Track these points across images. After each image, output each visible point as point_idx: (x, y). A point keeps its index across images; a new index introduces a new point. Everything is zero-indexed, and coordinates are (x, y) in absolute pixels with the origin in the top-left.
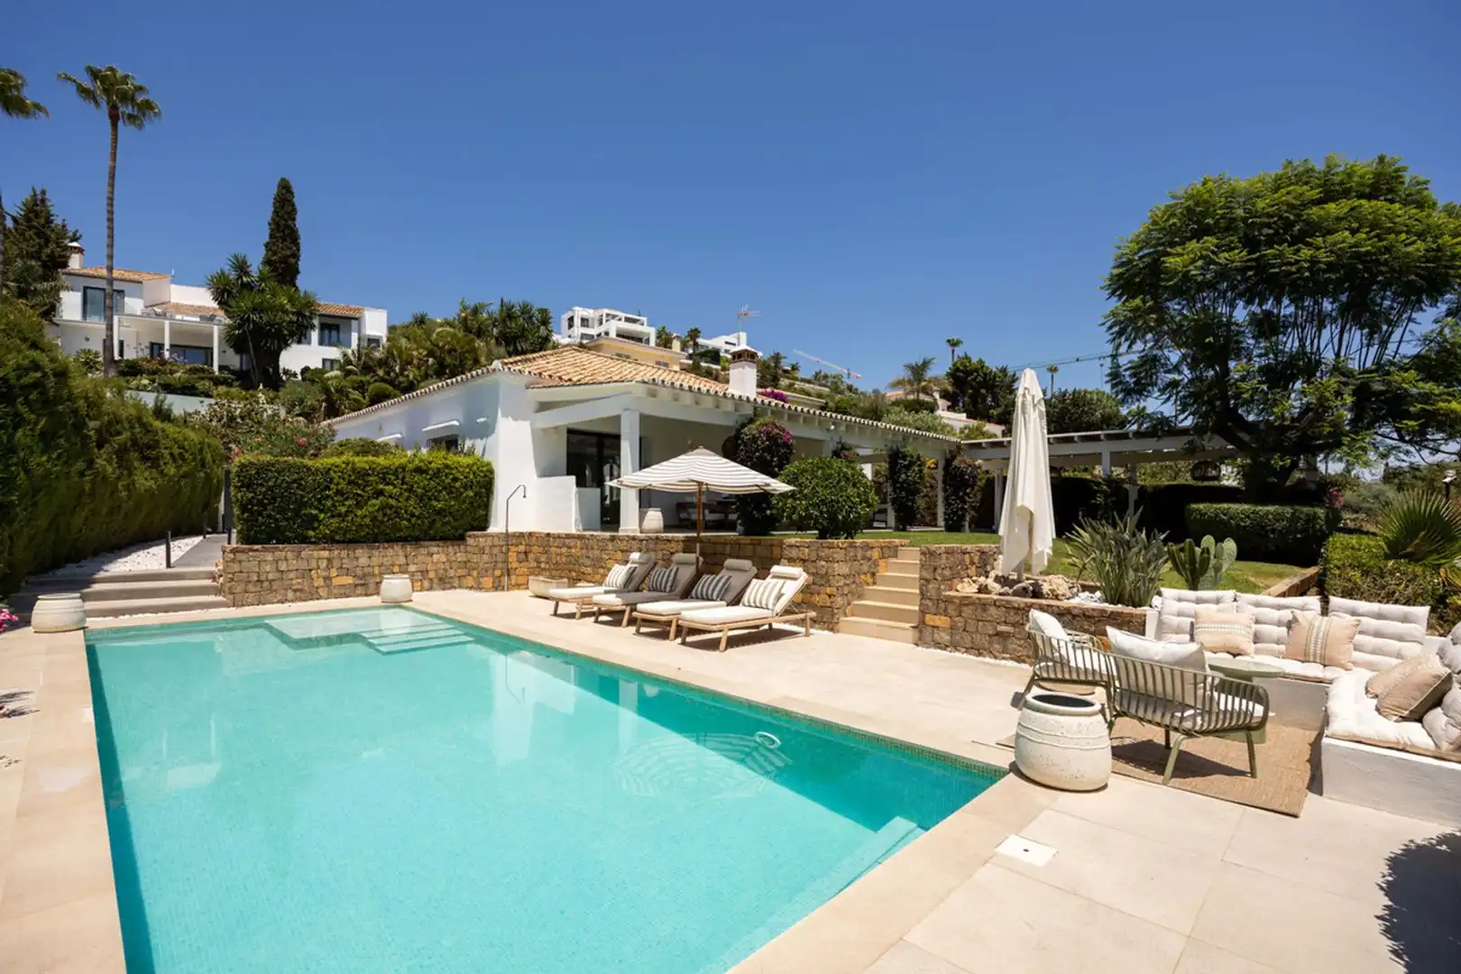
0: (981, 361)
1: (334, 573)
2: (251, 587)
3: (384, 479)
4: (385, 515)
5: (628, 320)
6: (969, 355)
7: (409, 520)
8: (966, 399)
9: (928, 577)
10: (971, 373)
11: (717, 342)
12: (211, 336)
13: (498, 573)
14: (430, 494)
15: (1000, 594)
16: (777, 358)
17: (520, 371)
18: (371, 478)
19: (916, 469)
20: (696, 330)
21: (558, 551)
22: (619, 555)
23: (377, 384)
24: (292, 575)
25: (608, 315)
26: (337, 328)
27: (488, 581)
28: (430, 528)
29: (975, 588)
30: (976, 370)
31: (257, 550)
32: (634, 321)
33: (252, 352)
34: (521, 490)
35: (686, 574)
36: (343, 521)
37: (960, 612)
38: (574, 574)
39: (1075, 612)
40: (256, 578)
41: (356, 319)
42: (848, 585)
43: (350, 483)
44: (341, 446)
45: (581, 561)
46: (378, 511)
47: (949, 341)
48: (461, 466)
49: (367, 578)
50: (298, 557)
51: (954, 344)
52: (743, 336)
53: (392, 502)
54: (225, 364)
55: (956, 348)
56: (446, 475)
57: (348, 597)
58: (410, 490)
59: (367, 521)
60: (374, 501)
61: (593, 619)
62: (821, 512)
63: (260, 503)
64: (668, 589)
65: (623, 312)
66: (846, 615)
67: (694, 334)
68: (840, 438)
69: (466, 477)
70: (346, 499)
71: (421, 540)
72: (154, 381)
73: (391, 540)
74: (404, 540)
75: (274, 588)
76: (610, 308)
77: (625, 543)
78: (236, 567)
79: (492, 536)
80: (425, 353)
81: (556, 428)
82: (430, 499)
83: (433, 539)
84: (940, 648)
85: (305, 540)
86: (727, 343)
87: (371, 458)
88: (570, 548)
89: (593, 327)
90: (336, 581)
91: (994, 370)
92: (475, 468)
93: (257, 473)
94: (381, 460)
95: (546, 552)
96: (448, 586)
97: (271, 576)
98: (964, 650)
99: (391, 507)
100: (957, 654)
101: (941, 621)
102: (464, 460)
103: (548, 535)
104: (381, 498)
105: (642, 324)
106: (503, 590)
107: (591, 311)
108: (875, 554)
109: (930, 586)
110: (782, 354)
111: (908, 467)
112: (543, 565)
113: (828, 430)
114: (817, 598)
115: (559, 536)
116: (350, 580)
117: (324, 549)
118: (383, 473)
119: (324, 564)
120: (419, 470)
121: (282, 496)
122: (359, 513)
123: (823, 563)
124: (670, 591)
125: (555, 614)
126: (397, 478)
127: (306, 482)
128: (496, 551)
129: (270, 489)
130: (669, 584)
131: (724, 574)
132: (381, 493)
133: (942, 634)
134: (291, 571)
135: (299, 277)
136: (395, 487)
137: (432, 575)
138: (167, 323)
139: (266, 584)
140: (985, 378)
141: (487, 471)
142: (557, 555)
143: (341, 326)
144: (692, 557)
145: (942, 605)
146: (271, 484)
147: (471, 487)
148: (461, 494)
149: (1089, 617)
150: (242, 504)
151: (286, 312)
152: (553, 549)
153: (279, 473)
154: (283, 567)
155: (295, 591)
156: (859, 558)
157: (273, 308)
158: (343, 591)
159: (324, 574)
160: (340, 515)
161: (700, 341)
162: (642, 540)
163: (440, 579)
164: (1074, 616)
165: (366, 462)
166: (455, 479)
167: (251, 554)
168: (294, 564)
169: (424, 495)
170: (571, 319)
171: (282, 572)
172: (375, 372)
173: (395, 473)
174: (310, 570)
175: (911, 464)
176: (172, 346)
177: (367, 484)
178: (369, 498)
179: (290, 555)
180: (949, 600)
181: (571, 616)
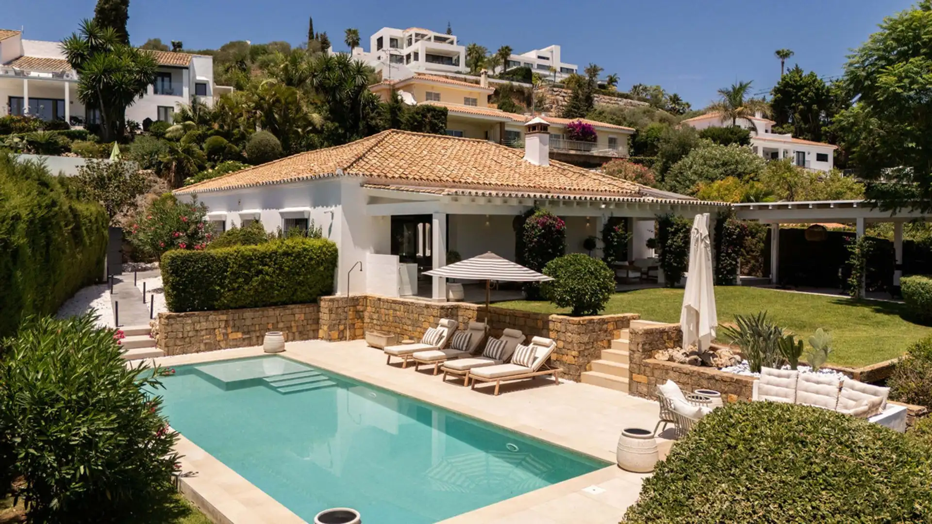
0: (812, 75)
1: (230, 330)
2: (178, 342)
3: (262, 261)
4: (263, 287)
5: (437, 39)
6: (800, 67)
7: (279, 291)
8: (797, 115)
9: (635, 349)
10: (801, 87)
11: (530, 57)
12: (62, 90)
13: (341, 327)
14: (293, 270)
15: (682, 363)
16: (593, 71)
17: (356, 174)
18: (254, 262)
19: (681, 235)
20: (507, 48)
21: (387, 312)
22: (431, 319)
23: (214, 137)
24: (203, 333)
25: (417, 35)
26: (169, 75)
27: (335, 334)
28: (293, 295)
29: (667, 357)
30: (807, 85)
31: (181, 316)
32: (443, 40)
33: (102, 108)
34: (358, 266)
35: (477, 337)
36: (236, 293)
37: (653, 373)
38: (398, 330)
39: (717, 378)
40: (181, 336)
41: (187, 68)
42: (588, 349)
43: (240, 266)
44: (229, 235)
45: (404, 321)
46: (258, 285)
47: (778, 53)
48: (314, 249)
49: (251, 333)
50: (207, 320)
51: (783, 55)
52: (556, 49)
53: (267, 278)
54: (74, 115)
55: (786, 61)
56: (305, 257)
57: (239, 347)
58: (281, 269)
59: (252, 293)
60: (256, 278)
61: (414, 368)
62: (571, 297)
63: (184, 284)
64: (464, 348)
65: (433, 30)
66: (586, 370)
67: (505, 52)
68: (612, 213)
69: (318, 257)
70: (238, 278)
71: (287, 304)
72: (22, 138)
73: (266, 305)
74: (275, 305)
75: (193, 342)
76: (418, 27)
77: (436, 311)
78: (169, 329)
79: (338, 300)
80: (253, 105)
81: (383, 217)
82: (293, 274)
83: (294, 303)
84: (641, 396)
85: (212, 308)
86: (539, 57)
87: (253, 246)
88: (396, 310)
89: (402, 48)
90: (231, 336)
91: (828, 84)
92: (324, 249)
93: (182, 263)
94: (260, 248)
95: (378, 312)
96: (305, 337)
97: (191, 334)
98: (655, 398)
99: (267, 282)
100: (651, 401)
101: (642, 378)
102: (317, 243)
103: (379, 299)
104: (260, 276)
105: (452, 43)
106: (346, 340)
107: (400, 31)
108: (611, 327)
109: (635, 355)
110: (599, 66)
111: (675, 233)
112: (375, 322)
113: (601, 209)
114: (565, 358)
115: (387, 301)
116: (240, 335)
117: (223, 314)
118: (261, 258)
119: (223, 325)
120: (286, 254)
121: (197, 278)
122: (246, 287)
123: (570, 334)
124: (466, 350)
125: (388, 364)
126: (271, 261)
127: (212, 267)
128: (340, 311)
129: (190, 273)
130: (465, 345)
131: (503, 339)
132: (260, 272)
133: (642, 387)
134: (202, 330)
135: (128, 21)
136: (270, 267)
137: (294, 330)
138: (26, 81)
139: (187, 340)
140: (817, 94)
141: (334, 250)
142: (386, 315)
143: (172, 74)
144: (481, 325)
145: (643, 368)
146: (191, 270)
147: (322, 263)
148: (315, 269)
149: (725, 381)
150: (172, 284)
151: (130, 72)
152: (383, 310)
153: (195, 262)
154: (198, 328)
155: (206, 344)
156: (596, 330)
157: (118, 69)
158: (235, 343)
159: (224, 331)
160: (234, 289)
161: (513, 57)
162: (448, 309)
163: (300, 333)
164: (717, 380)
165: (250, 250)
166: (311, 259)
167: (178, 319)
168: (204, 325)
169: (289, 271)
170: (380, 41)
171: (197, 331)
172: (210, 125)
173: (270, 257)
174: (215, 329)
175: (677, 231)
176: (30, 98)
177: (251, 266)
178: (252, 277)
179: (202, 319)
180: (647, 365)
181: (399, 365)
